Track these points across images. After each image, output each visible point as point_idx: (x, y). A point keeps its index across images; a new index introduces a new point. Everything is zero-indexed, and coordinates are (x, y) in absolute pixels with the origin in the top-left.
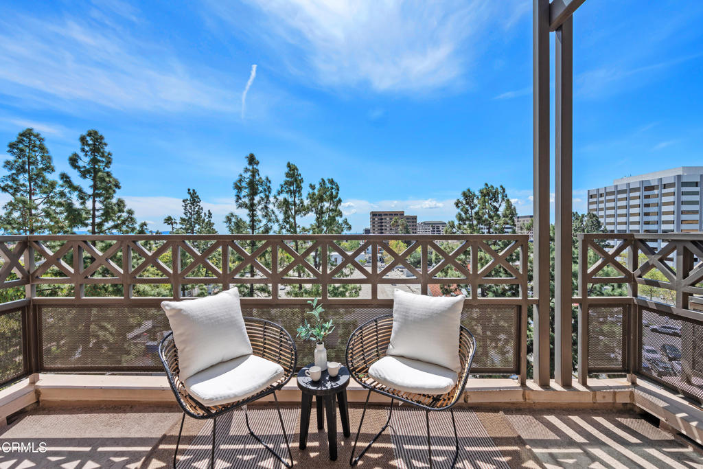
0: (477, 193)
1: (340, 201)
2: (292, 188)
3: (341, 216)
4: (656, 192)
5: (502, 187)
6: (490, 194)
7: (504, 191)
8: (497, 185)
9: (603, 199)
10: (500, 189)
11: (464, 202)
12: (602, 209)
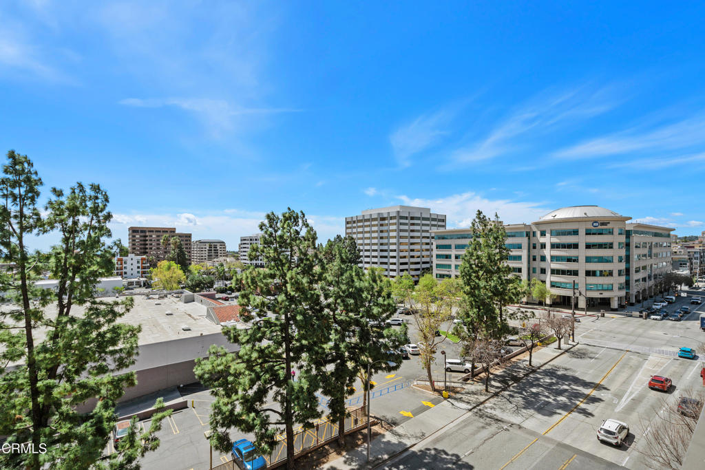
0: (281, 217)
1: (108, 217)
2: (16, 191)
3: (110, 236)
4: (386, 222)
5: (302, 212)
6: (292, 218)
7: (304, 216)
8: (297, 211)
9: (355, 225)
10: (300, 214)
11: (268, 225)
12: (355, 233)
